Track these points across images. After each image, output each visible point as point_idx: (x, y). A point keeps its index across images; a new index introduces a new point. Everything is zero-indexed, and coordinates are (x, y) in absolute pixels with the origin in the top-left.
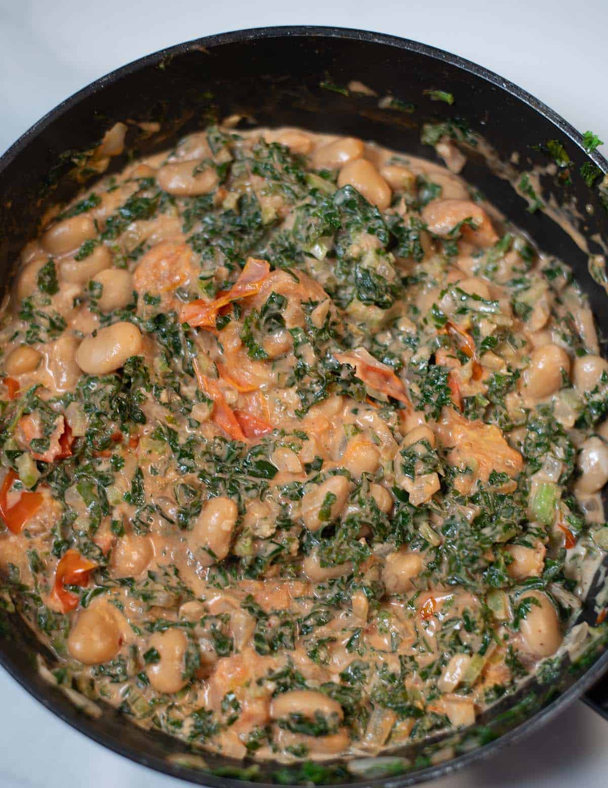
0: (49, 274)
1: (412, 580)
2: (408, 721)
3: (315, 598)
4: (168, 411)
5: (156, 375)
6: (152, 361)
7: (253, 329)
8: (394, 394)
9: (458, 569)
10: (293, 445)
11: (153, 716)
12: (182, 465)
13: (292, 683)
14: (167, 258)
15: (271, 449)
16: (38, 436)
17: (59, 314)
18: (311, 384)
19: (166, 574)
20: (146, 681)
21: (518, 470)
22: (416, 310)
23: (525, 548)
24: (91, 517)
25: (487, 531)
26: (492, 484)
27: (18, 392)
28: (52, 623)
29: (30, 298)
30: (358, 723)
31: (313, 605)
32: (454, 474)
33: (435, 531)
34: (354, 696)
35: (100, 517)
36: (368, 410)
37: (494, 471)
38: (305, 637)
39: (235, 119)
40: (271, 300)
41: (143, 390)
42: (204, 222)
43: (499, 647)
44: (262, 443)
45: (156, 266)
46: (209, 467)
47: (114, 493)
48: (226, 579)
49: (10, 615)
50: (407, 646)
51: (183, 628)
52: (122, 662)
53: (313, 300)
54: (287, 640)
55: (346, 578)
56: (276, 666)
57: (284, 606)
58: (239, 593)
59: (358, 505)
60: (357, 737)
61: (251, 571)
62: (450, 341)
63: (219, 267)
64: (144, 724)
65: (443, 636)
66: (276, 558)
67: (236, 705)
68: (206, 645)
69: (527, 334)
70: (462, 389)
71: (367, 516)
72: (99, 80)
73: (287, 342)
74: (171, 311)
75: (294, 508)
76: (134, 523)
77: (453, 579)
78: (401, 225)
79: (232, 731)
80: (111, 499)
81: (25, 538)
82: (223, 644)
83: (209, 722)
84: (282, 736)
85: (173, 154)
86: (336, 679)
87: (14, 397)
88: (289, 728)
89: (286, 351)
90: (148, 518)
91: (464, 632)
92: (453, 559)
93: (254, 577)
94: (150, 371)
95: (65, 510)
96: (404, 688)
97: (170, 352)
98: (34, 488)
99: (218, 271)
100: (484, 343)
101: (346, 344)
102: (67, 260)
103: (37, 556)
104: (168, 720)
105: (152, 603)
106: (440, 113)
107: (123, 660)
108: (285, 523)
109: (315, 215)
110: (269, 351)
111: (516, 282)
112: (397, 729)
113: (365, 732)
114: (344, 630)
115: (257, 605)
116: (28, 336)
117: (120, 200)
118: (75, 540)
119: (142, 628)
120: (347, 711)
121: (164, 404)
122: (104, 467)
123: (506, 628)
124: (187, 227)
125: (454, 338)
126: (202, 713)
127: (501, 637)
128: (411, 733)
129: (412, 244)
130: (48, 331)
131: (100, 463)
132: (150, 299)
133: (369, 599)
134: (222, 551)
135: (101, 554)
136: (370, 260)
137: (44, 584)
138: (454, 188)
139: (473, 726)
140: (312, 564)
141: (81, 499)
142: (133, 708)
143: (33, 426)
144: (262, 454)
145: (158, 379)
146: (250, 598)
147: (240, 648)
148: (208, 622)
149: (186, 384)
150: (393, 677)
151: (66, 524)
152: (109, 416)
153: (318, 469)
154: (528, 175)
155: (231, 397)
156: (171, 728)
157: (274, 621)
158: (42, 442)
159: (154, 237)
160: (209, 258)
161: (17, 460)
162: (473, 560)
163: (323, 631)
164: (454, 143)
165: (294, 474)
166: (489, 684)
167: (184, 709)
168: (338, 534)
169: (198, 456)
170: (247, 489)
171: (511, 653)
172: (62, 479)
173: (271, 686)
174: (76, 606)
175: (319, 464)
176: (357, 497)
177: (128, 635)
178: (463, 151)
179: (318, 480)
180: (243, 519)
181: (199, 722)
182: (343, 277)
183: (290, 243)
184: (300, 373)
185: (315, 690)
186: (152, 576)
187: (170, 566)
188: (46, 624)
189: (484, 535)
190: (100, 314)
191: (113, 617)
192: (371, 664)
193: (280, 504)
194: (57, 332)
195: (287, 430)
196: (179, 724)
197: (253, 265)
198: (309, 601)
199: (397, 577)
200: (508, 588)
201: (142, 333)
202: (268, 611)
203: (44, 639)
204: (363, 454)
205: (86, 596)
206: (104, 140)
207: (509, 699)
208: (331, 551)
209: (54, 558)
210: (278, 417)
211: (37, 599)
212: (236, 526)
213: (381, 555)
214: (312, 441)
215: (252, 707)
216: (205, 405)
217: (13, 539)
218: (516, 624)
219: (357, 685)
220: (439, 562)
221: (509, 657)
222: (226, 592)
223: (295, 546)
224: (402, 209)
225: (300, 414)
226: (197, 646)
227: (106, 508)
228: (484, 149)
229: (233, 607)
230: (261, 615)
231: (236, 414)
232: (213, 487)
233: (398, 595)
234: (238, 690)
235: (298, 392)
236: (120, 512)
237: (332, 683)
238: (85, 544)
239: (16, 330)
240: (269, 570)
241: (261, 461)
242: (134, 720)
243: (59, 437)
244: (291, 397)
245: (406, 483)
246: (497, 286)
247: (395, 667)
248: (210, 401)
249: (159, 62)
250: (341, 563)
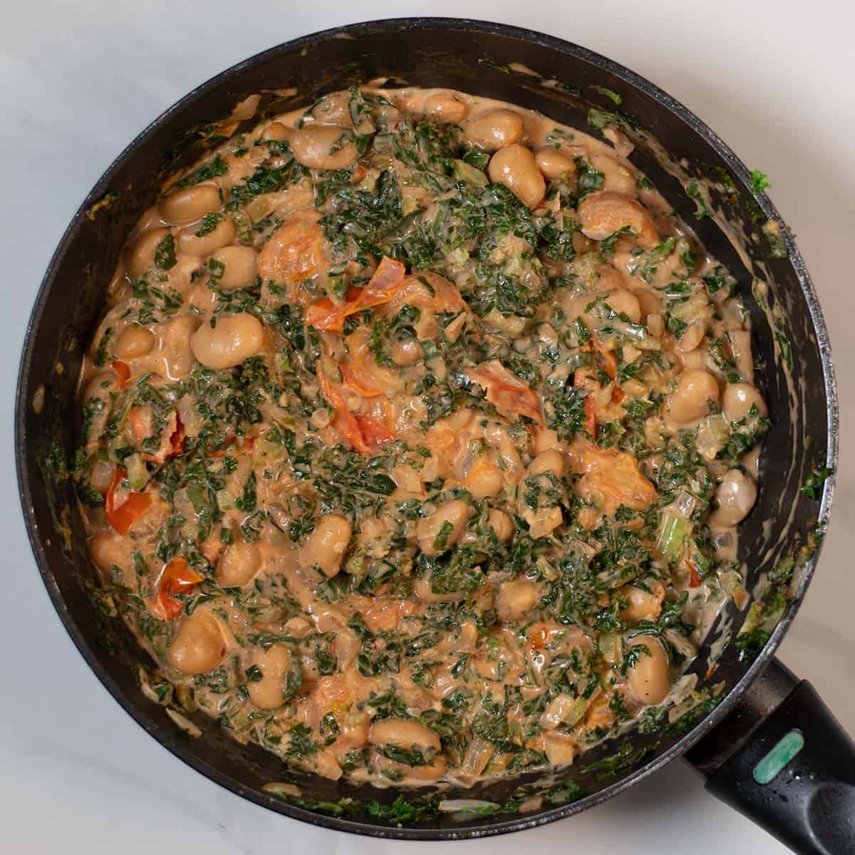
0: (166, 250)
1: (524, 613)
2: (505, 755)
3: (425, 618)
4: (286, 412)
5: (277, 374)
6: (273, 358)
7: (382, 336)
8: (524, 412)
9: (571, 610)
10: (414, 462)
11: (252, 728)
12: (296, 471)
13: (393, 710)
14: (297, 244)
15: (392, 462)
16: (148, 434)
17: (175, 291)
18: (440, 396)
19: (274, 585)
20: (246, 694)
21: (649, 502)
22: (562, 315)
23: (642, 592)
24: (199, 525)
25: (604, 576)
26: (617, 519)
27: (128, 381)
28: (152, 627)
29: (145, 275)
30: (456, 752)
31: (421, 626)
32: (579, 505)
33: (552, 564)
34: (453, 726)
35: (209, 527)
36: (499, 424)
37: (622, 505)
38: (411, 659)
39: (383, 80)
40: (404, 312)
41: (262, 392)
43: (604, 691)
44: (382, 454)
45: (283, 253)
46: (326, 474)
47: (226, 498)
48: (335, 591)
49: (112, 619)
50: (514, 676)
51: (288, 644)
52: (223, 674)
53: (448, 311)
54: (391, 663)
55: (457, 604)
56: (379, 690)
57: (391, 626)
58: (346, 608)
59: (475, 534)
60: (454, 765)
61: (361, 589)
62: (591, 358)
63: (350, 259)
64: (242, 738)
65: (550, 673)
66: (387, 578)
67: (335, 727)
68: (309, 662)
69: (678, 353)
70: (598, 414)
71: (483, 547)
73: (418, 352)
74: (296, 305)
75: (411, 527)
76: (245, 530)
77: (565, 618)
78: (553, 227)
79: (329, 750)
80: (222, 503)
81: (130, 540)
82: (327, 663)
83: (307, 740)
84: (377, 758)
85: (309, 113)
86: (438, 707)
87: (125, 387)
88: (386, 755)
89: (417, 359)
90: (259, 526)
91: (571, 670)
92: (568, 597)
93: (364, 595)
94: (271, 372)
95: (173, 511)
96: (506, 720)
97: (293, 345)
98: (142, 490)
99: (351, 267)
100: (625, 371)
101: (481, 356)
102: (185, 231)
103: (142, 559)
104: (266, 736)
105: (257, 619)
107: (224, 671)
108: (400, 542)
109: (457, 215)
110: (398, 359)
111: (675, 288)
112: (495, 761)
113: (462, 761)
114: (451, 654)
115: (364, 623)
116: (141, 317)
118: (182, 545)
119: (245, 639)
120: (444, 741)
121: (283, 408)
122: (216, 467)
123: (615, 672)
125: (597, 356)
126: (300, 730)
127: (608, 681)
128: (509, 766)
129: (563, 247)
130: (163, 310)
131: (212, 463)
132: (276, 289)
133: (478, 628)
134: (333, 570)
135: (209, 568)
136: (514, 266)
137: (148, 587)
138: (620, 179)
139: (569, 768)
140: (423, 587)
141: (191, 505)
142: (232, 722)
143: (143, 424)
144: (382, 467)
145: (278, 379)
146: (357, 615)
147: (343, 667)
148: (314, 643)
149: (307, 383)
150: (496, 707)
151: (174, 526)
152: (225, 420)
153: (440, 488)
154: (697, 183)
155: (353, 404)
156: (268, 743)
157: (380, 644)
158: (154, 441)
159: (283, 210)
160: (341, 250)
161: (127, 460)
162: (586, 606)
163: (430, 653)
164: (620, 131)
165: (412, 493)
166: (592, 726)
167: (283, 725)
168: (452, 562)
169: (315, 462)
170: (363, 506)
171: (616, 697)
172: (171, 478)
173: (372, 711)
174: (180, 613)
175: (439, 484)
176: (475, 526)
177: (229, 643)
178: (632, 140)
179: (438, 500)
180: (356, 538)
181: (297, 739)
182: (485, 279)
183: (430, 238)
184: (429, 382)
185: (416, 720)
186: (258, 586)
187: (277, 575)
188: (148, 628)
189: (600, 580)
190: (220, 292)
191: (216, 627)
192: (475, 692)
193: (396, 521)
194: (172, 310)
195: (410, 444)
196: (276, 740)
197: (389, 267)
198: (418, 622)
199: (509, 608)
200: (621, 631)
201: (263, 324)
202: (375, 631)
203: (144, 643)
204: (487, 479)
205: (190, 603)
206: (235, 111)
207: (609, 742)
208: (444, 579)
209: (160, 561)
210: (401, 425)
211: (140, 603)
212: (349, 545)
213: (496, 583)
214: (435, 459)
215: (351, 730)
216: (326, 411)
217: (118, 538)
218: (624, 671)
219: (459, 712)
220: (554, 597)
221: (614, 702)
222: (333, 608)
223: (407, 568)
224: (556, 205)
225: (426, 426)
226: (301, 663)
227: (216, 515)
228: (653, 144)
229: (340, 626)
230: (368, 636)
231: (358, 419)
232: (328, 501)
233: (510, 623)
234: (338, 712)
235: (424, 401)
236: (229, 518)
237: (433, 711)
238: (193, 554)
239: (128, 307)
240: (378, 589)
241: (380, 475)
242: (233, 734)
243: (171, 435)
244: (417, 405)
245: (528, 515)
246: (654, 291)
247: (499, 698)
248: (331, 409)
249: (300, 50)
250: (454, 591)
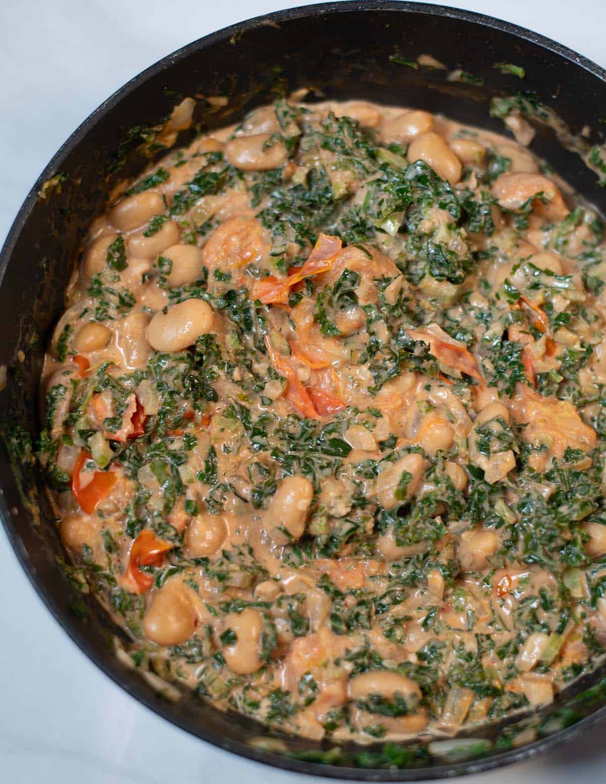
0: (118, 250)
1: (488, 559)
2: (486, 700)
3: (390, 577)
4: (240, 388)
5: (228, 352)
6: (224, 338)
7: (325, 306)
8: (467, 370)
9: (535, 548)
10: (367, 422)
11: (230, 696)
12: (254, 443)
13: (370, 664)
14: (237, 234)
15: (344, 426)
16: (110, 415)
17: (127, 290)
18: (385, 360)
19: (241, 553)
20: (222, 661)
21: (591, 446)
22: (487, 285)
23: (600, 525)
24: (165, 497)
25: (564, 509)
26: (567, 460)
27: (88, 370)
28: (127, 603)
29: (99, 274)
30: (435, 702)
31: (388, 583)
32: (528, 451)
33: (511, 508)
34: (432, 676)
35: (174, 497)
36: (441, 386)
37: (569, 447)
38: (380, 616)
39: (303, 92)
40: (344, 277)
41: (215, 368)
42: (272, 197)
43: (577, 625)
44: (335, 420)
45: (226, 242)
46: (282, 445)
47: (187, 472)
48: (301, 557)
49: (85, 597)
50: (483, 624)
51: (259, 608)
52: (198, 643)
53: (386, 276)
54: (363, 619)
55: (421, 557)
56: (354, 646)
57: (359, 585)
58: (313, 571)
59: (434, 483)
60: (434, 717)
61: (326, 551)
62: (523, 316)
63: (289, 242)
64: (221, 705)
65: (520, 614)
66: (352, 536)
67: (313, 686)
68: (282, 625)
69: (599, 308)
70: (535, 365)
71: (443, 495)
72: (170, 56)
73: (360, 318)
74: (242, 288)
75: (369, 486)
76: (208, 502)
77: (530, 558)
78: (472, 200)
79: (310, 712)
80: (184, 478)
81: (98, 518)
82: (299, 623)
83: (287, 702)
84: (358, 716)
85: (241, 128)
86: (413, 659)
87: (86, 375)
88: (368, 709)
89: (359, 327)
90: (222, 497)
91: (541, 610)
92: (529, 538)
93: (329, 556)
94: (222, 349)
95: (138, 489)
96: (481, 666)
97: (241, 328)
98: (107, 468)
99: (290, 247)
100: (558, 319)
101: (418, 320)
102: (135, 235)
103: (111, 537)
104: (245, 701)
105: (228, 584)
106: (511, 86)
107: (199, 641)
108: (360, 502)
109: (386, 190)
110: (342, 328)
111: (587, 256)
112: (475, 708)
113: (443, 711)
114: (419, 608)
115: (332, 584)
116: (97, 314)
117: (188, 175)
118: (149, 520)
119: (217, 608)
120: (425, 690)
121: (236, 382)
122: (177, 445)
123: (584, 607)
124: (256, 202)
125: (526, 313)
126: (279, 694)
127: (579, 615)
128: (489, 712)
129: (483, 218)
130: (118, 308)
131: (172, 441)
132: (221, 276)
133: (445, 578)
134: (298, 531)
135: (176, 535)
136: (441, 235)
137: (118, 564)
138: (523, 161)
139: (551, 705)
140: (387, 542)
141: (155, 478)
142: (210, 689)
143: (105, 404)
144: (336, 432)
145: (230, 356)
146: (325, 577)
147: (316, 628)
148: (285, 603)
149: (258, 361)
150: (470, 656)
151: (139, 503)
152: (182, 395)
153: (393, 446)
154: (599, 149)
155: (304, 374)
156: (248, 709)
157: (351, 600)
158: (115, 421)
159: (222, 212)
160: (280, 234)
161: (90, 439)
162: (551, 538)
163: (398, 610)
164: (523, 116)
165: (368, 452)
166: (567, 662)
167: (261, 690)
168: (414, 513)
169: (271, 434)
170: (322, 468)
171: (589, 631)
172: (134, 457)
173: (348, 667)
174: (150, 587)
175: (393, 442)
176: (432, 475)
177: (203, 615)
178: (533, 124)
179: (392, 458)
180: (318, 498)
181: (277, 702)
182: (415, 252)
183: (361, 218)
184: (373, 350)
185: (393, 671)
186: (226, 555)
187: (244, 545)
188: (120, 605)
189: (561, 513)
190: (169, 289)
191: (188, 597)
192: (447, 643)
193: (354, 482)
194: (125, 309)
195: (360, 408)
196: (256, 705)
197: (325, 241)
198: (383, 579)
199: (473, 555)
200: (585, 566)
201: (213, 310)
202: (344, 590)
203: (118, 619)
204: (437, 431)
205: (160, 576)
206: (173, 115)
207: (586, 677)
208: (407, 530)
209: (128, 538)
210: (350, 394)
211: (111, 580)
212: (311, 505)
213: (456, 534)
214: (386, 419)
215: (330, 688)
216: (278, 382)
217: (86, 519)
218: (594, 602)
219: (434, 664)
220: (515, 540)
221: (587, 636)
222: (301, 572)
223: (370, 525)
224: (472, 183)
225: (373, 391)
226: (273, 626)
227: (180, 488)
228: (554, 122)
229: (310, 587)
230: (337, 595)
231: (309, 391)
232: (287, 466)
233: (473, 573)
234: (316, 670)
235: (370, 369)
236: (193, 491)
237: (409, 663)
238: (160, 524)
239: (85, 307)
240: (343, 548)
241: (334, 439)
242: (211, 701)
243: (131, 416)
244: (364, 373)
245: (481, 461)
246: (568, 260)
247: (471, 646)
248: (282, 379)
249: (230, 38)
250: (417, 542)
